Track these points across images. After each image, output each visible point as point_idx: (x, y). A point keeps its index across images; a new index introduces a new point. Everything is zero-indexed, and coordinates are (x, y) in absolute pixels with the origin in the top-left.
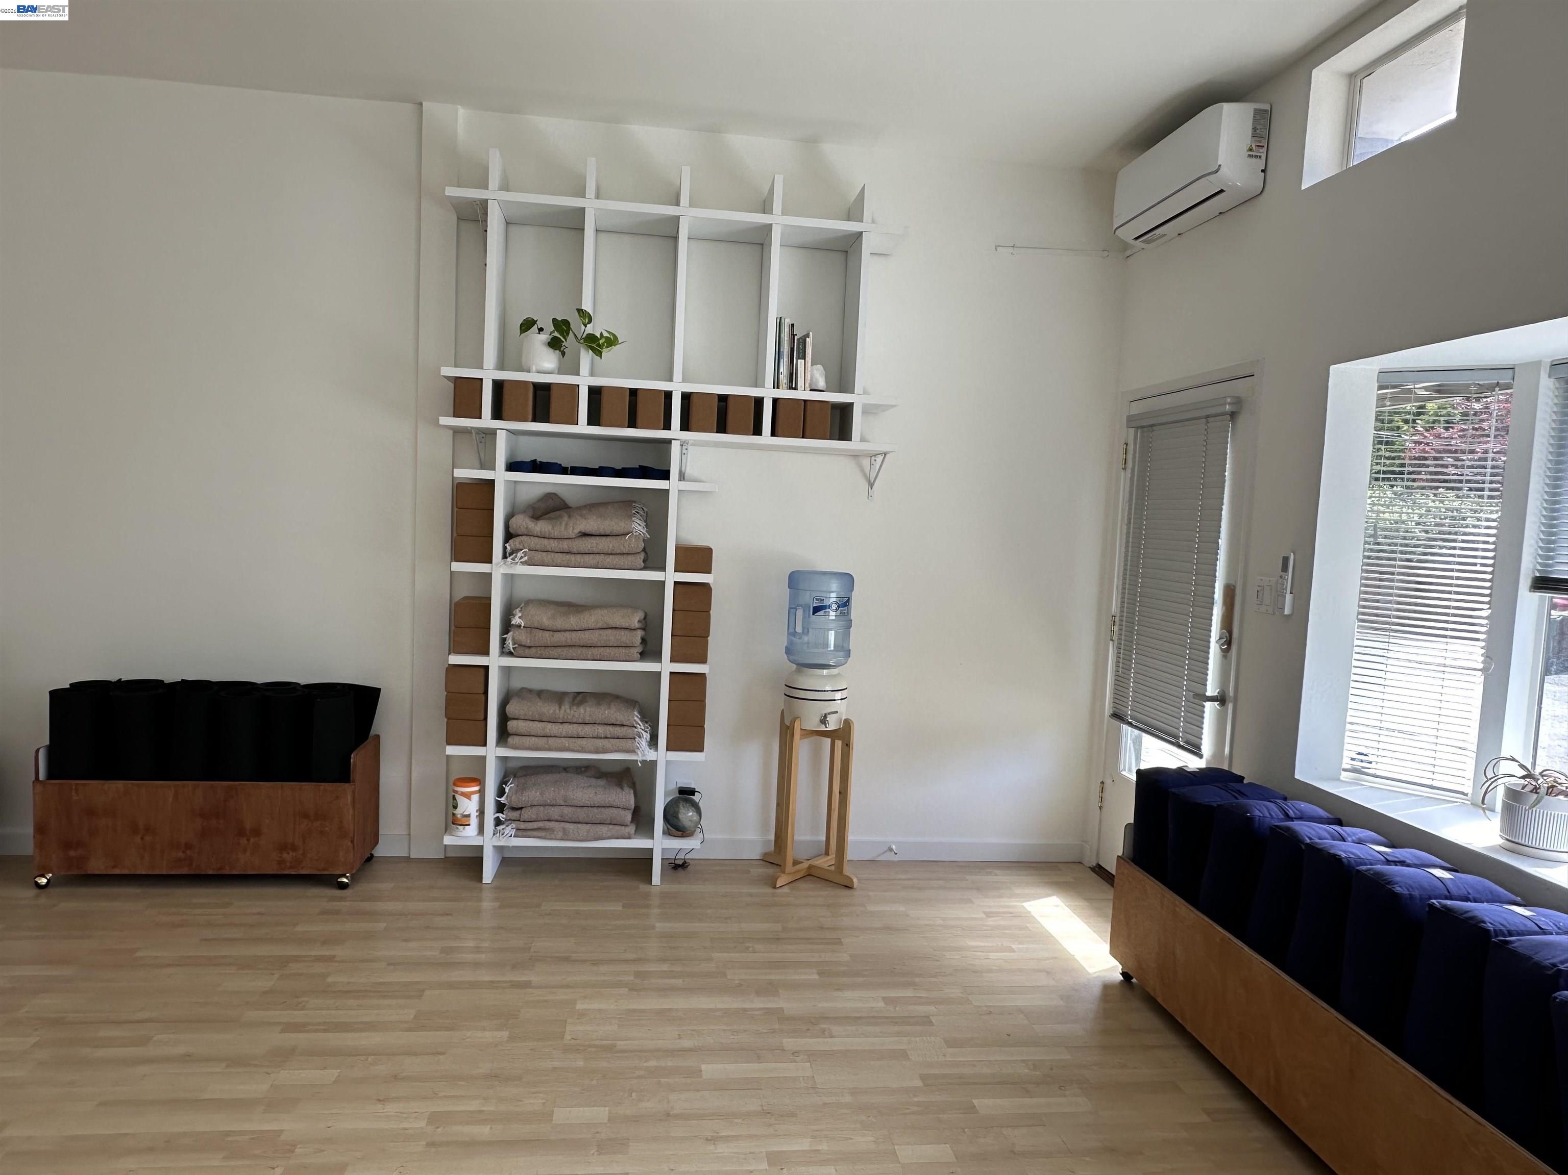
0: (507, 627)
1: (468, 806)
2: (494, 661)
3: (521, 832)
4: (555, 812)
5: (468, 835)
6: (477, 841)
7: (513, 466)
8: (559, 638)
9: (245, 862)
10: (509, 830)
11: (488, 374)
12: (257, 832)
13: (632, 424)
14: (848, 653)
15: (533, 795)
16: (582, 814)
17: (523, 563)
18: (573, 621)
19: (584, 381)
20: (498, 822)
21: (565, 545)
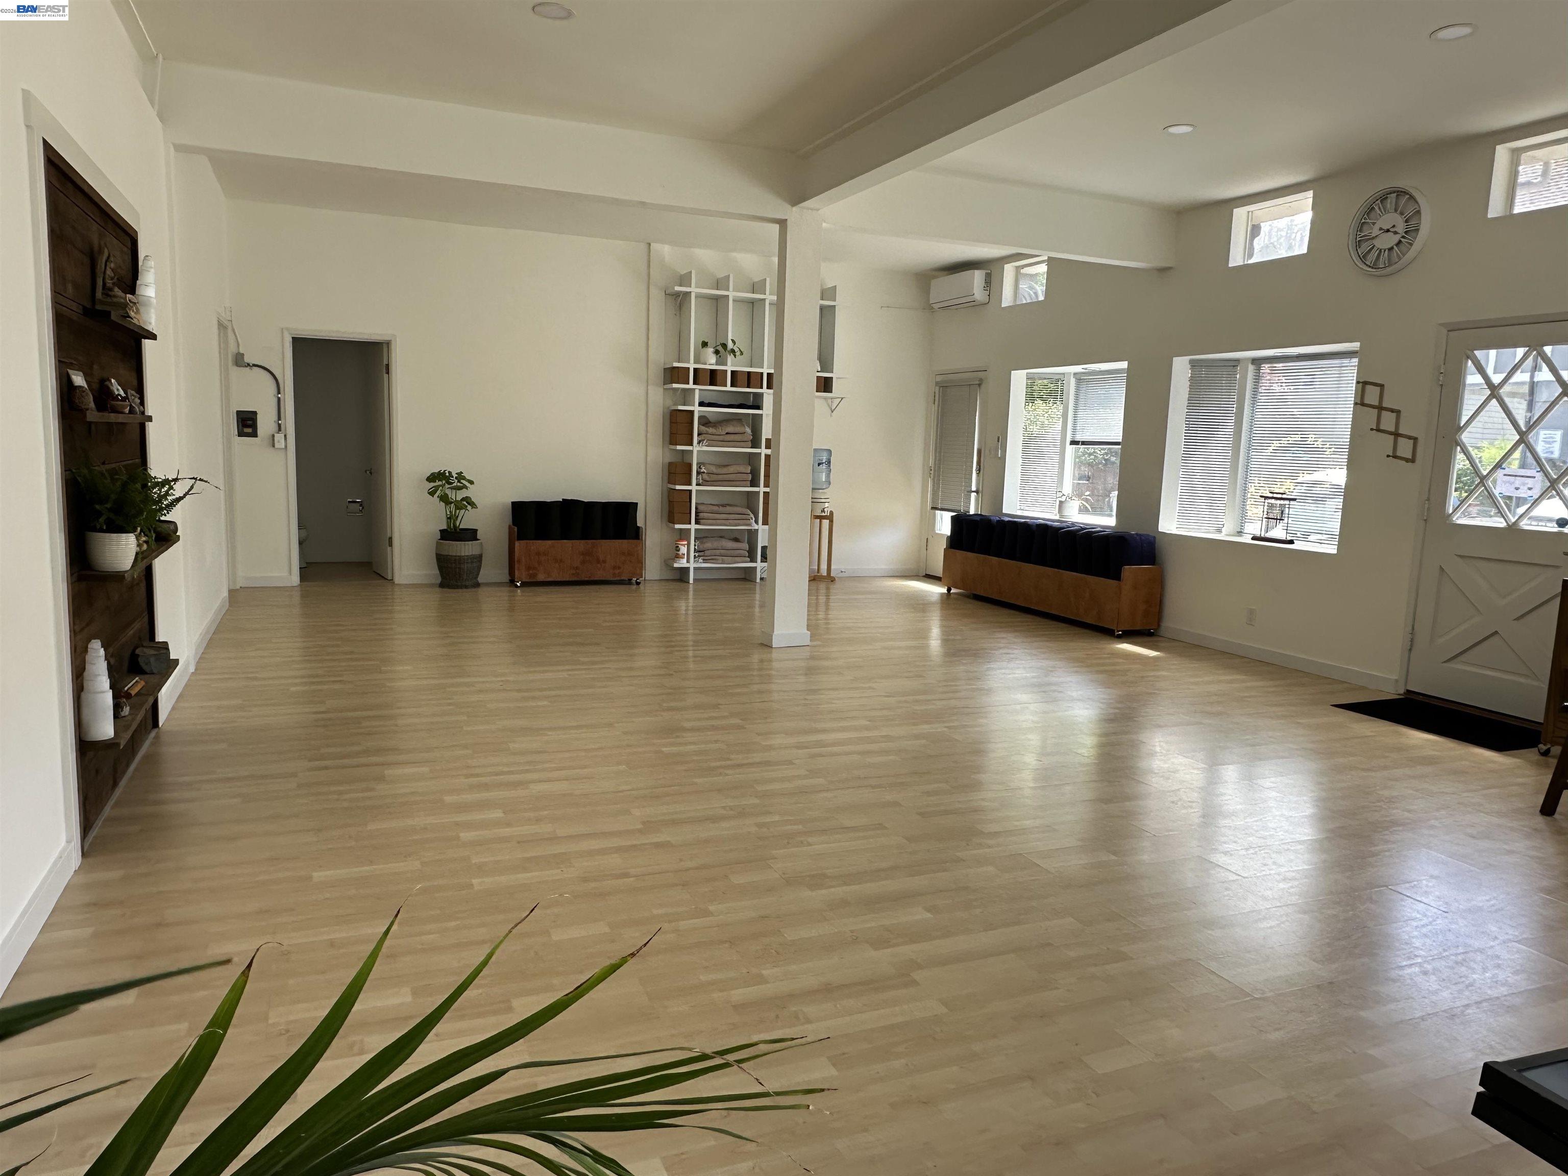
0: (698, 473)
1: (683, 550)
2: (694, 488)
3: (705, 561)
4: (718, 552)
5: (683, 563)
6: (687, 565)
7: (701, 404)
8: (720, 477)
9: (599, 575)
10: (701, 560)
11: (692, 366)
12: (604, 562)
13: (748, 387)
14: (830, 484)
15: (708, 545)
16: (729, 552)
17: (706, 446)
18: (724, 470)
19: (729, 368)
20: (695, 557)
21: (721, 438)
